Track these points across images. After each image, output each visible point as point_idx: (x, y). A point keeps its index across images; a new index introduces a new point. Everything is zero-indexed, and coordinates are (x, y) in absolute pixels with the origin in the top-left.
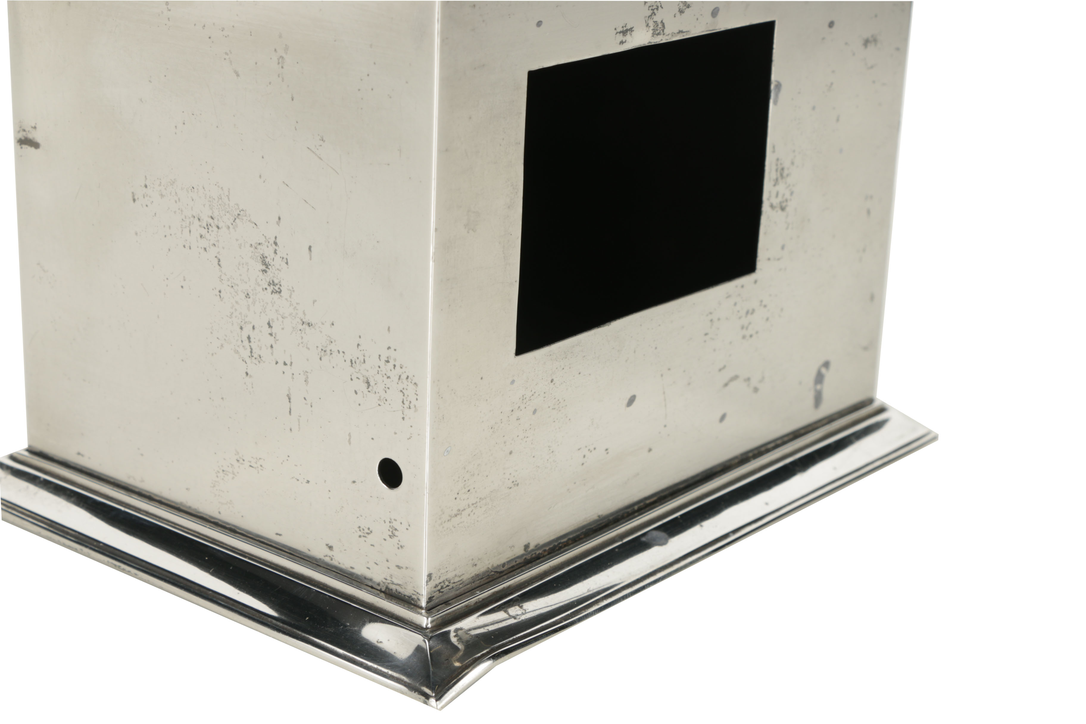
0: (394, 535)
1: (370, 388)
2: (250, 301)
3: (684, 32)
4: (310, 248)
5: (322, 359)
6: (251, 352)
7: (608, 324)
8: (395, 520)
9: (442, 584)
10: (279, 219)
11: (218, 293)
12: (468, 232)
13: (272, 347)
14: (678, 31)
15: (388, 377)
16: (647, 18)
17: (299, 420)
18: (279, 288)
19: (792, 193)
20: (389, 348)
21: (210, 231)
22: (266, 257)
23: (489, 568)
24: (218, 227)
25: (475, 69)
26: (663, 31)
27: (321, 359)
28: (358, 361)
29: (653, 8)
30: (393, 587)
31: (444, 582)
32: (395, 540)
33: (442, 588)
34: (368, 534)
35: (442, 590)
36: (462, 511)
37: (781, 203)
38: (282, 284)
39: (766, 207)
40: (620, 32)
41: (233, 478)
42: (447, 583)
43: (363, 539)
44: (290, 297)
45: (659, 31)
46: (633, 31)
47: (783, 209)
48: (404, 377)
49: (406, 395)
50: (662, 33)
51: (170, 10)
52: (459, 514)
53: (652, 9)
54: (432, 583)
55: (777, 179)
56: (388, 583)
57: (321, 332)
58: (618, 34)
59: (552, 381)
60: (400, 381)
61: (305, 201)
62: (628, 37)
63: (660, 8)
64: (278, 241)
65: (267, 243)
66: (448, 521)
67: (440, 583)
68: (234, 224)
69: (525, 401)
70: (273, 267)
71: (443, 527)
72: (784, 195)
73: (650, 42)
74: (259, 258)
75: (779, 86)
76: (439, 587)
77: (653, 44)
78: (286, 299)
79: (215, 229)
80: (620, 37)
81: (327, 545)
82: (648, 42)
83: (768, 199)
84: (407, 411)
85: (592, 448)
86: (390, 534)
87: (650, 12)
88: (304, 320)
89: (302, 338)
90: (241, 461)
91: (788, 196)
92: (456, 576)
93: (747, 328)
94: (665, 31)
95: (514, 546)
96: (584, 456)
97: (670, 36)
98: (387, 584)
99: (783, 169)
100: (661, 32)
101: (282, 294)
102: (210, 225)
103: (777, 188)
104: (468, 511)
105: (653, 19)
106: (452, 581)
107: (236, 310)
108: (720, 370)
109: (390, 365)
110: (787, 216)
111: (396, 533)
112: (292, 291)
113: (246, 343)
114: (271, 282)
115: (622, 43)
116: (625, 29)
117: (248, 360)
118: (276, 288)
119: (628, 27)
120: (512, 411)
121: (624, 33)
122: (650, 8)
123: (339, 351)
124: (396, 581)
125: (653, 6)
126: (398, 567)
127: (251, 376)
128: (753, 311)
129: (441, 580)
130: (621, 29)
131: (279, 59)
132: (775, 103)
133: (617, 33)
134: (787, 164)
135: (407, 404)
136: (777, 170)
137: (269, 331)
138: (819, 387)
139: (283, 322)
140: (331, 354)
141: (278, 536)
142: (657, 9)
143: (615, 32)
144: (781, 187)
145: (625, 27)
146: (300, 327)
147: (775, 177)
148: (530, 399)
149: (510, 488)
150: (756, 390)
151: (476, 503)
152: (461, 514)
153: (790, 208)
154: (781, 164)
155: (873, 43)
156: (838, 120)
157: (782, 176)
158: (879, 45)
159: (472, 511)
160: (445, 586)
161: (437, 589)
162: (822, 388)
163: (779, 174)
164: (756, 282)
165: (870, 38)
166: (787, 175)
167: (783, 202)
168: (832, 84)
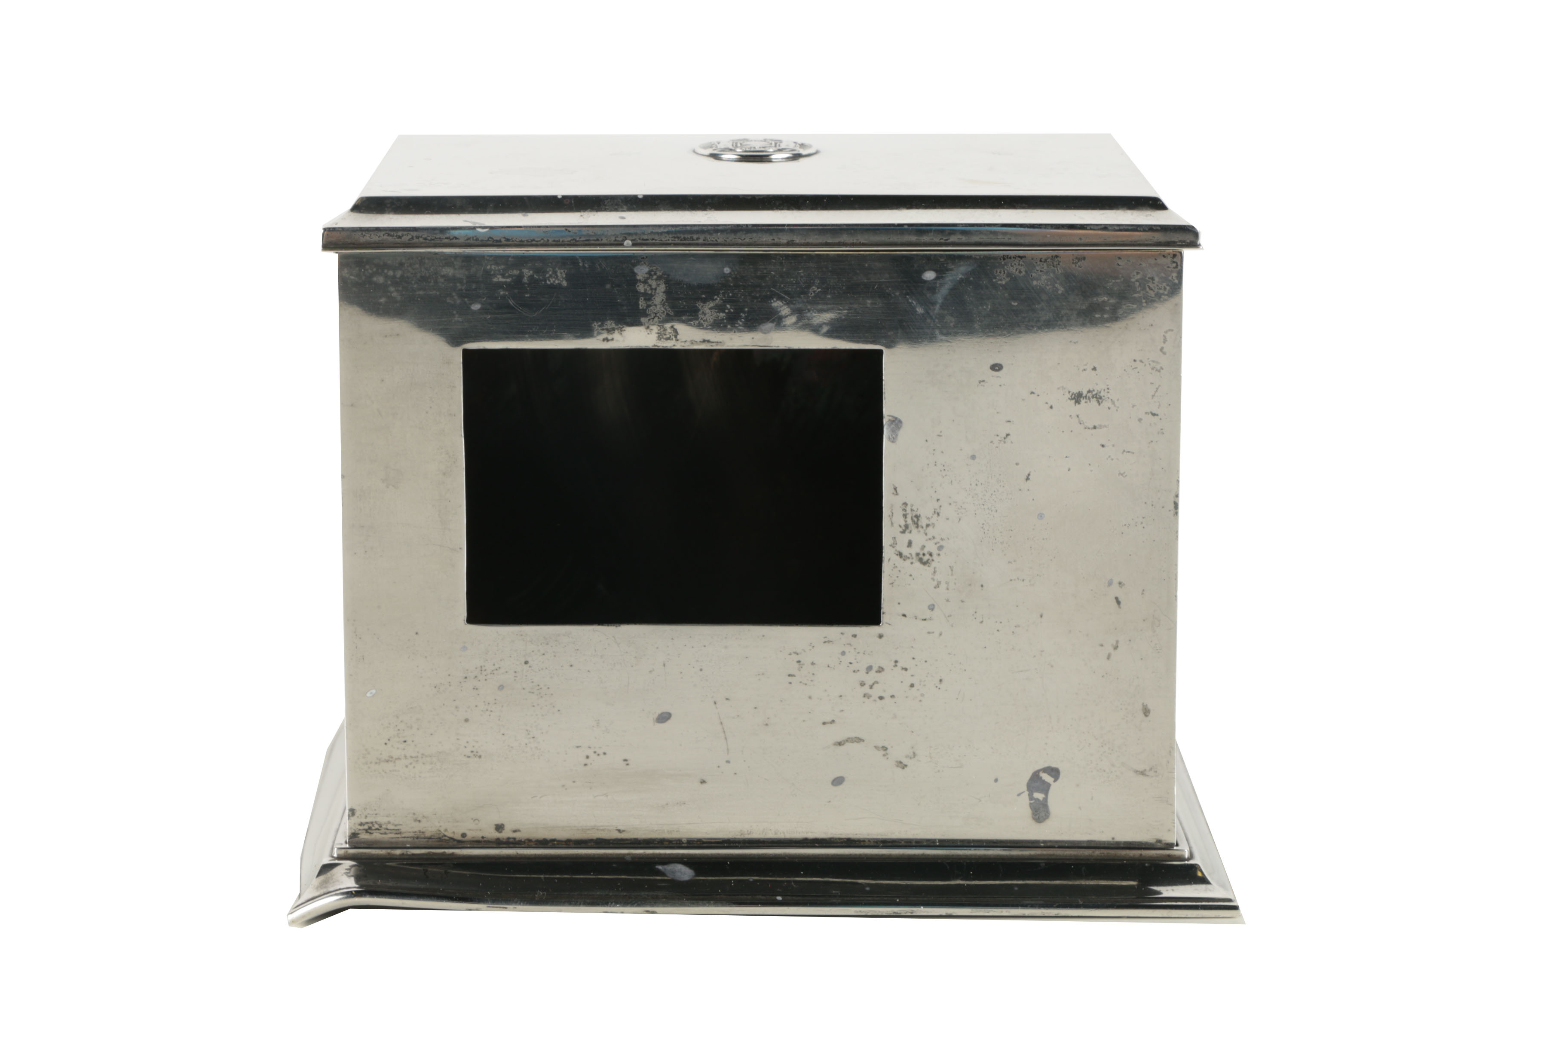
3: (713, 342)
9: (371, 826)
14: (700, 341)
19: (940, 548)
23: (440, 831)
26: (676, 337)
29: (656, 312)
31: (372, 823)
33: (370, 828)
35: (369, 831)
36: (396, 759)
37: (918, 555)
39: (888, 553)
40: (602, 330)
42: (376, 826)
45: (669, 336)
46: (625, 330)
47: (924, 563)
50: (674, 339)
52: (391, 761)
53: (654, 313)
54: (356, 820)
55: (907, 527)
59: (526, 663)
62: (617, 336)
66: (376, 763)
67: (367, 823)
69: (485, 673)
72: (923, 547)
73: (655, 346)
75: (897, 423)
76: (366, 827)
77: (661, 348)
80: (604, 334)
82: (653, 345)
83: (893, 546)
85: (600, 752)
87: (651, 316)
91: (931, 547)
92: (389, 823)
93: (871, 687)
94: (679, 337)
95: (479, 820)
96: (588, 757)
97: (688, 343)
99: (917, 517)
100: (673, 337)
103: (907, 536)
104: (406, 762)
105: (657, 323)
106: (384, 826)
108: (824, 723)
110: (935, 572)
115: (607, 340)
116: (609, 327)
120: (466, 678)
121: (610, 331)
122: (651, 312)
125: (655, 310)
128: (881, 670)
129: (368, 820)
132: (893, 440)
134: (925, 512)
136: (905, 516)
138: (1039, 796)
142: (663, 313)
144: (917, 536)
147: (903, 523)
148: (492, 673)
149: (469, 757)
150: (902, 765)
151: (417, 757)
152: (395, 762)
153: (941, 563)
154: (912, 510)
155: (1094, 401)
156: (1028, 479)
157: (917, 525)
158: (1105, 404)
159: (411, 764)
160: (373, 828)
161: (362, 828)
162: (1046, 799)
163: (909, 521)
164: (881, 636)
165: (1085, 393)
166: (928, 526)
167: (924, 555)
168: (1008, 435)
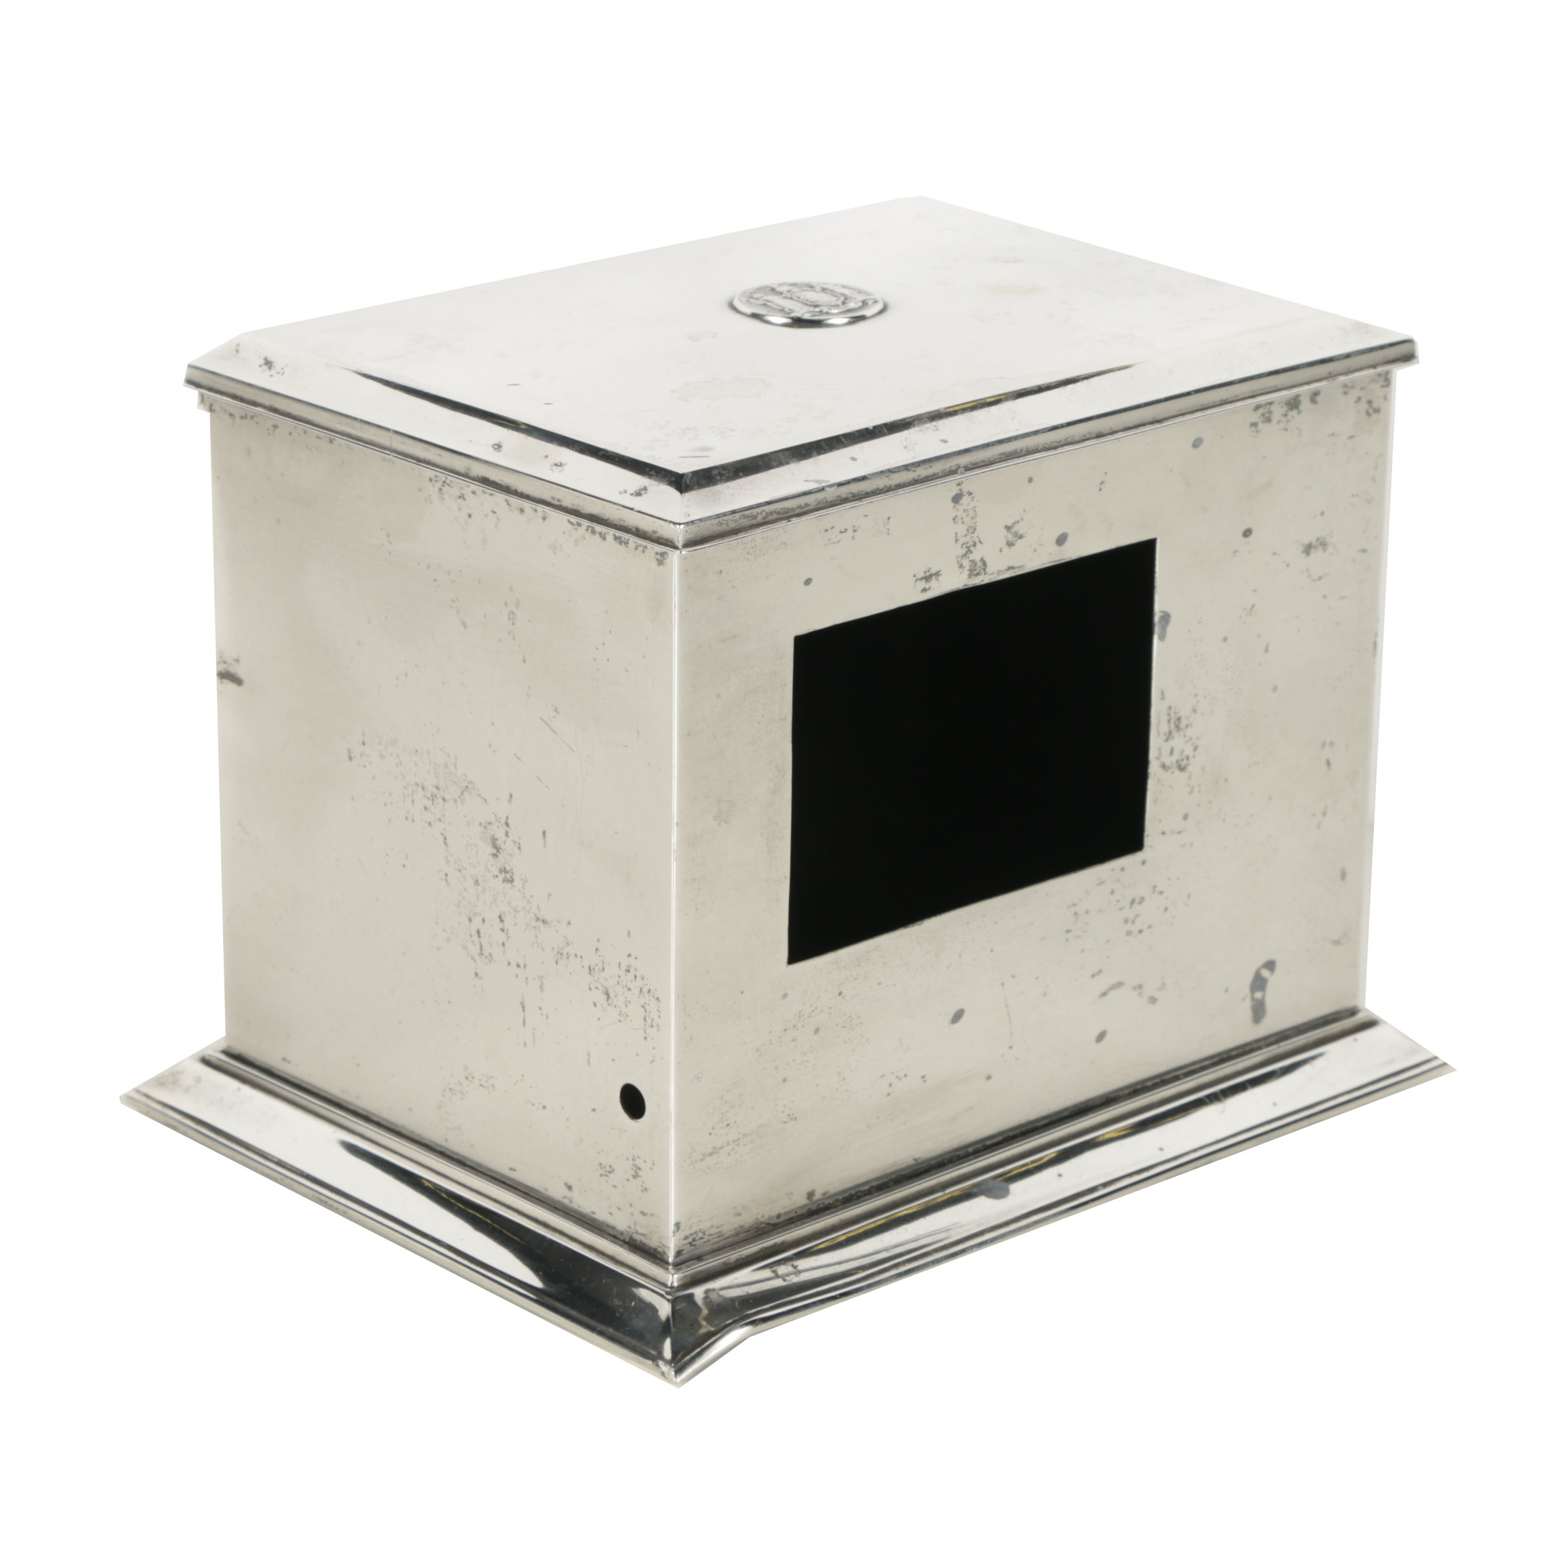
0: (638, 1176)
1: (610, 1001)
2: (480, 888)
3: (1016, 568)
4: (544, 833)
5: (559, 962)
6: (481, 949)
7: (920, 922)
8: (639, 1157)
9: (694, 1236)
10: (511, 796)
11: (444, 877)
12: (719, 824)
13: (503, 944)
14: (1006, 568)
15: (629, 989)
16: (960, 558)
17: (534, 1033)
18: (511, 877)
19: (1196, 748)
20: (629, 955)
21: (435, 803)
22: (497, 839)
23: (757, 1217)
24: (444, 800)
25: (723, 641)
26: (984, 570)
27: (557, 963)
28: (596, 969)
29: (968, 545)
30: (638, 1237)
31: (696, 1233)
32: (638, 1181)
33: (694, 1240)
34: (610, 1172)
35: (694, 1243)
36: (719, 1148)
37: (1178, 761)
38: (514, 872)
39: (1154, 768)
40: (921, 579)
41: (462, 1099)
42: (700, 1235)
43: (604, 1178)
44: (523, 887)
45: (978, 571)
46: (941, 575)
47: (1182, 769)
48: (645, 990)
49: (648, 1012)
50: (983, 573)
51: (391, 543)
52: (715, 1153)
53: (966, 547)
54: (681, 1234)
55: (1170, 733)
56: (633, 1233)
57: (557, 931)
58: (918, 582)
59: (840, 994)
60: (642, 994)
61: (539, 779)
62: (933, 583)
63: (978, 544)
64: (510, 822)
65: (497, 823)
66: (701, 1160)
67: (691, 1234)
68: (461, 797)
69: (802, 1018)
70: (505, 852)
71: (694, 1168)
72: (1182, 751)
73: (965, 585)
74: (489, 840)
75: (1166, 617)
76: (690, 1240)
77: (970, 586)
78: (519, 890)
79: (441, 801)
80: (923, 584)
81: (566, 1184)
82: (963, 585)
83: (1158, 758)
84: (649, 1030)
85: (901, 1075)
86: (633, 1173)
87: (964, 551)
88: (539, 916)
89: (536, 936)
90: (471, 1079)
91: (1189, 750)
92: (712, 1226)
93: (1133, 922)
94: (987, 570)
95: (792, 1194)
96: (890, 1085)
97: (995, 575)
98: (630, 1233)
99: (1179, 719)
100: (982, 571)
101: (515, 883)
102: (435, 796)
103: (1171, 743)
104: (728, 1149)
105: (968, 558)
106: (707, 1233)
107: (464, 898)
108: (1093, 976)
109: (631, 976)
110: (1190, 777)
111: (640, 1173)
112: (525, 881)
113: (475, 937)
114: (502, 868)
115: (924, 590)
116: (928, 574)
117: (477, 958)
118: (508, 876)
119: (933, 571)
120: (785, 1030)
121: (927, 578)
122: (964, 546)
123: (576, 956)
124: (641, 1230)
125: (967, 543)
126: (643, 1213)
127: (481, 978)
128: (1142, 900)
129: (693, 1230)
130: (923, 575)
131: (509, 615)
132: (1162, 638)
133: (917, 580)
134: (1184, 712)
135: (649, 1021)
136: (1169, 721)
137: (501, 925)
138: (1258, 995)
139: (515, 916)
140: (568, 958)
141: (512, 1172)
142: (975, 545)
143: (915, 579)
144: (1178, 742)
145: (929, 571)
146: (534, 923)
147: (1166, 730)
148: (810, 1017)
149: (786, 1122)
150: (1153, 1000)
151: (739, 1139)
152: (718, 1153)
153: (1194, 767)
154: (1175, 713)
155: (1320, 548)
156: (1267, 650)
157: (1178, 728)
158: (1330, 549)
159: (733, 1149)
160: (697, 1238)
161: (687, 1241)
162: (1263, 997)
163: (1172, 726)
164: (1144, 863)
165: (1314, 542)
166: (1187, 726)
167: (1182, 760)
168: (1253, 606)
